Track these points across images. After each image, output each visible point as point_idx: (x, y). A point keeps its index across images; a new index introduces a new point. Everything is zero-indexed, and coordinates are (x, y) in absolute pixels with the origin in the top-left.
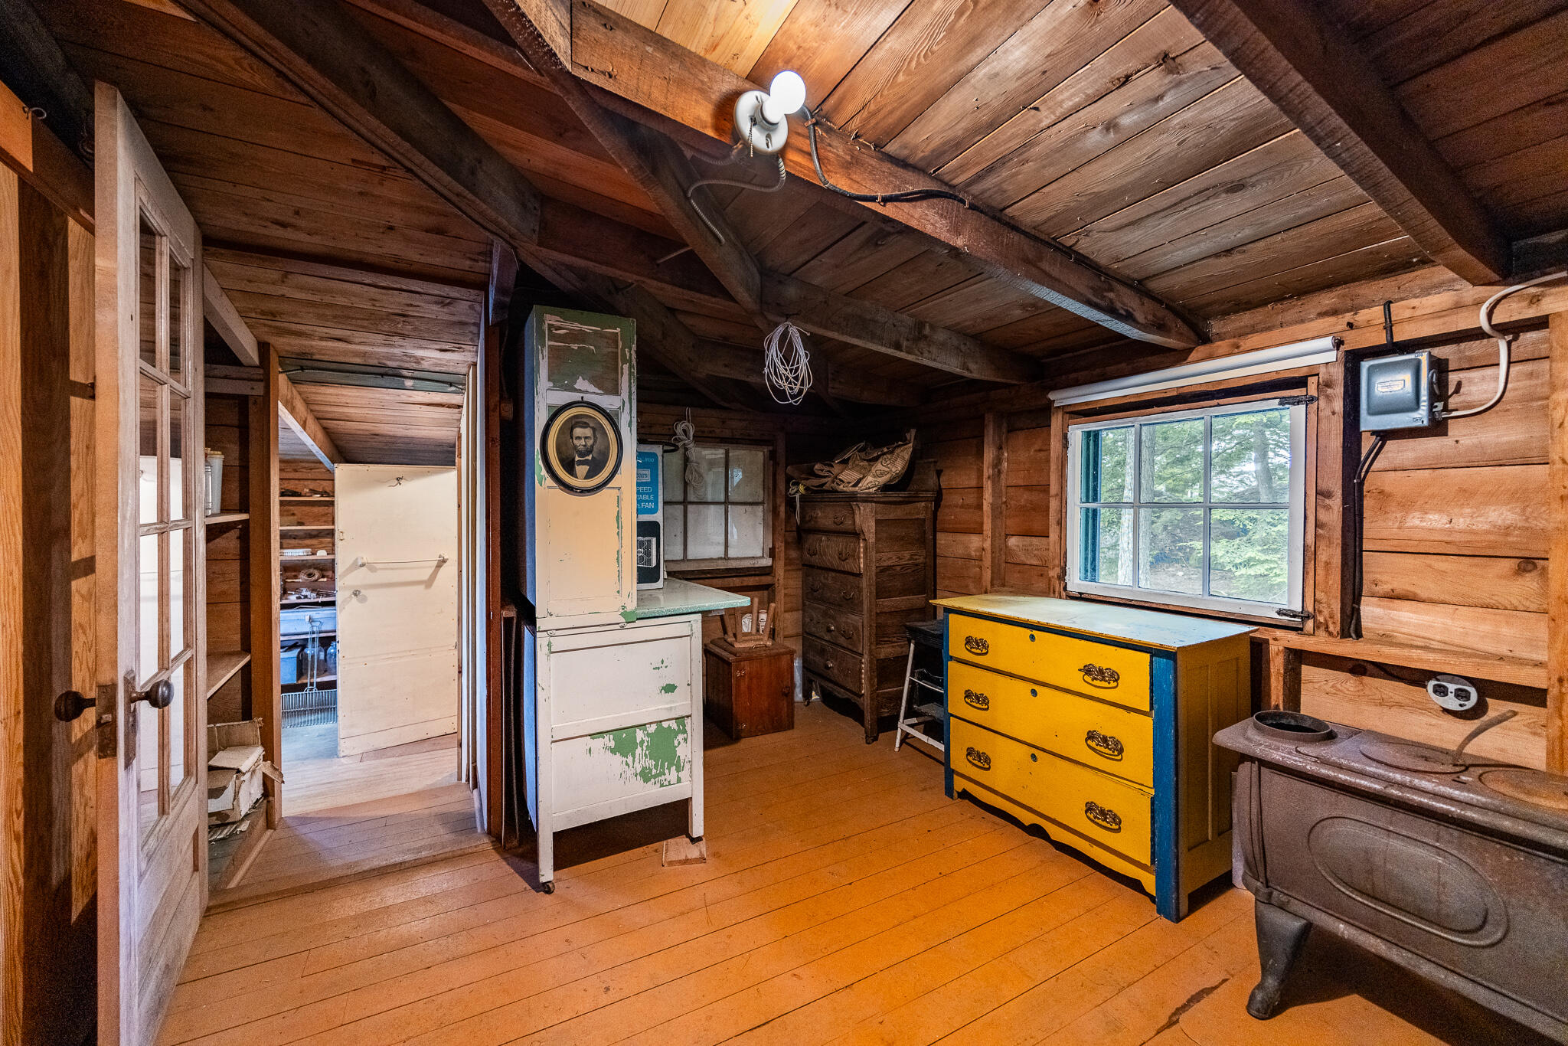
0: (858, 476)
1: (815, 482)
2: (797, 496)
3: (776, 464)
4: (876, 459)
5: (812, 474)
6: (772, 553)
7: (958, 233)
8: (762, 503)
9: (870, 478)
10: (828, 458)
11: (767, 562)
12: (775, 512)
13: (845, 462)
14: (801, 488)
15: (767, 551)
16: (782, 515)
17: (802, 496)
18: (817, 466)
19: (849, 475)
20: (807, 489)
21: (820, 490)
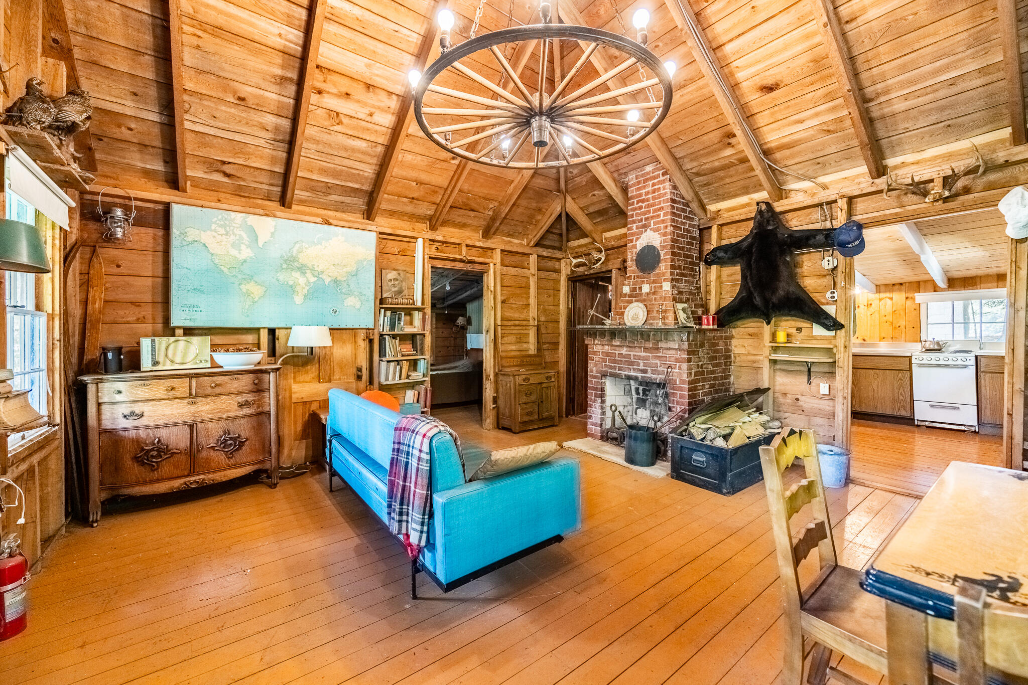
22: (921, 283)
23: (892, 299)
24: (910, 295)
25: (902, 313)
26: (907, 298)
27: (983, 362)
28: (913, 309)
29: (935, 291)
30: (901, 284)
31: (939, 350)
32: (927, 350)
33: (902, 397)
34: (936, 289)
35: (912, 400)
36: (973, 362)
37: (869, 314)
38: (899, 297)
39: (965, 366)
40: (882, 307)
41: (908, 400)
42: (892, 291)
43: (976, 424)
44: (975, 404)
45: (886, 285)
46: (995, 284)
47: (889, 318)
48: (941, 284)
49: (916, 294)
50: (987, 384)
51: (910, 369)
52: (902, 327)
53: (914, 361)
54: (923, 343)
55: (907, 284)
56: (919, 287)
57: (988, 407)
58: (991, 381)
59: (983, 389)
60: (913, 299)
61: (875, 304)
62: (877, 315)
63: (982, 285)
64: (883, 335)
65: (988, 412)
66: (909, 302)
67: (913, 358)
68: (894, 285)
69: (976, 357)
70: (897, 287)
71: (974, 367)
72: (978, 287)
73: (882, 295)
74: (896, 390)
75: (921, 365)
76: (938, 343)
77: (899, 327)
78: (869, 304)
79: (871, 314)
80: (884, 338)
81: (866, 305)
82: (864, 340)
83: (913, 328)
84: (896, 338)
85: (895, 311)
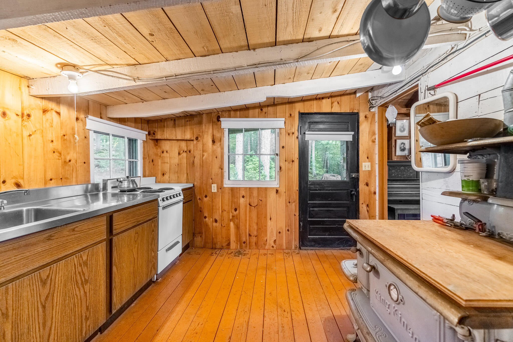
23: (59, 113)
24: (81, 116)
25: (72, 140)
26: (77, 119)
28: (84, 137)
29: (101, 118)
37: (26, 133)
38: (67, 113)
39: (181, 200)
40: (47, 126)
47: (57, 145)
49: (86, 117)
52: (73, 161)
53: (160, 204)
56: (88, 106)
61: (35, 115)
62: (37, 137)
64: (50, 175)
67: (159, 199)
73: (48, 104)
77: (70, 161)
78: (25, 114)
79: (30, 135)
80: (51, 180)
81: (20, 114)
82: (18, 185)
83: (85, 163)
84: (67, 178)
85: (64, 135)
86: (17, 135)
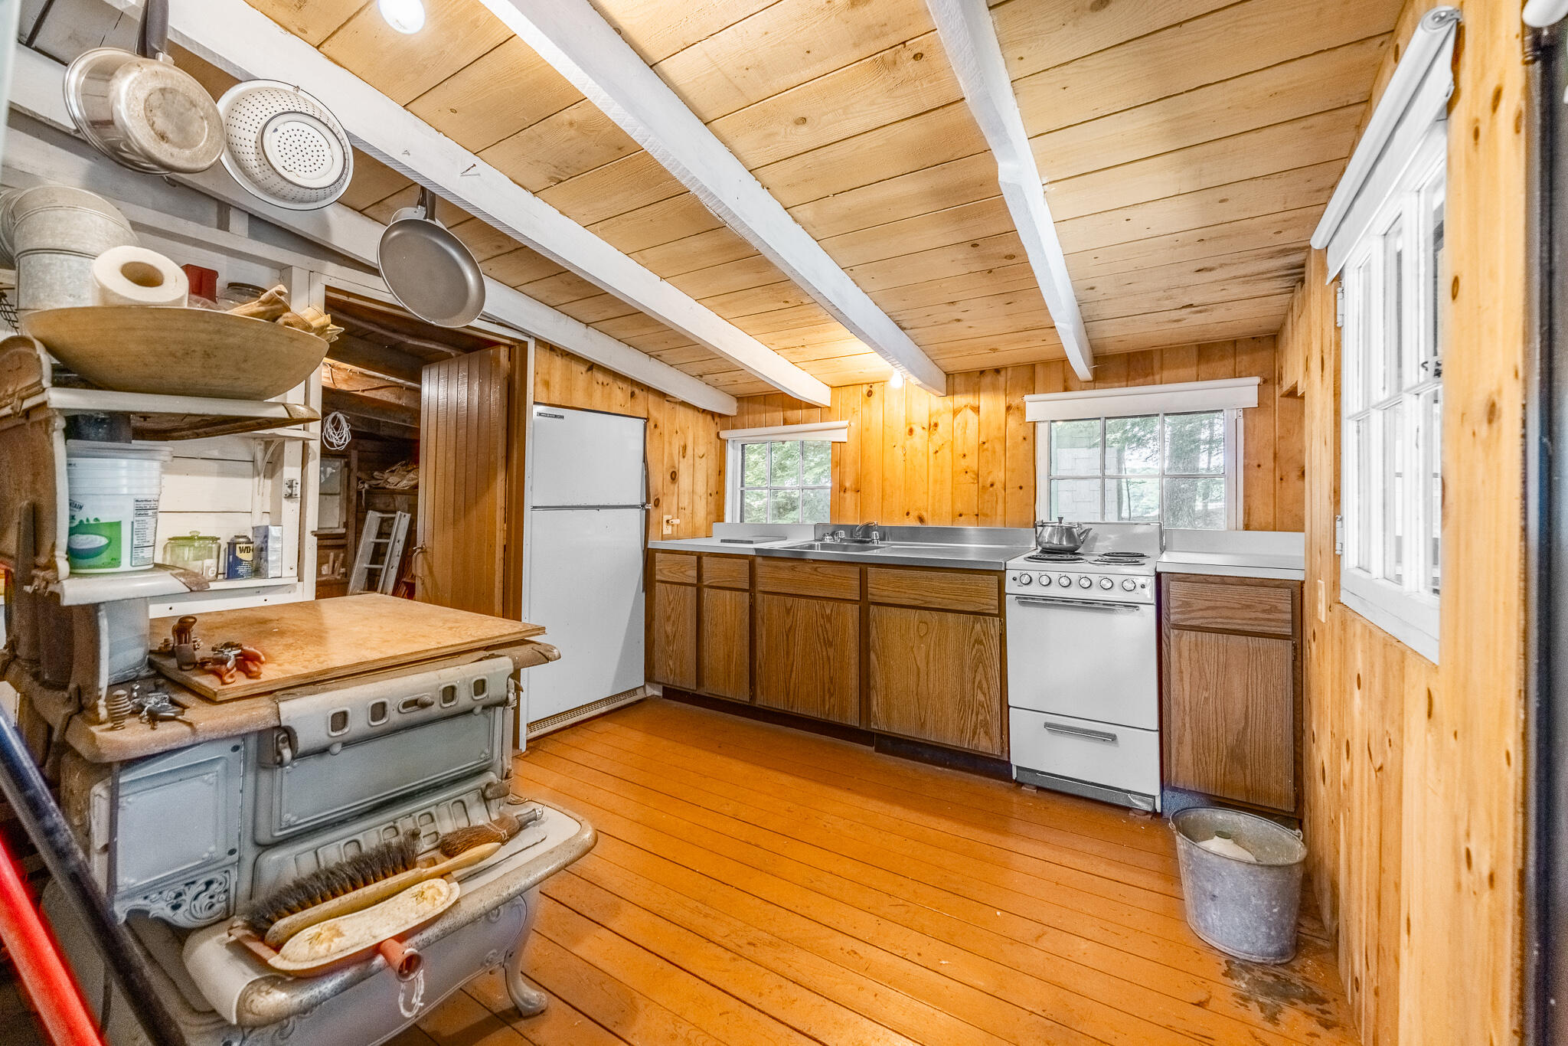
0: (398, 480)
1: (374, 482)
2: (363, 490)
3: (350, 471)
4: (409, 471)
5: (373, 478)
6: (346, 525)
7: (400, 399)
8: (339, 494)
9: (405, 482)
10: (382, 471)
11: (343, 531)
12: (349, 500)
13: (393, 471)
14: (366, 486)
15: (342, 523)
16: (354, 502)
17: (366, 491)
18: (376, 473)
19: (393, 479)
20: (370, 486)
21: (377, 487)
22: (1039, 369)
23: (977, 410)
24: (1015, 401)
25: (999, 448)
26: (1008, 408)
27: (1176, 592)
28: (1021, 438)
29: (1066, 389)
30: (997, 371)
31: (1072, 551)
32: (1045, 551)
33: (980, 697)
34: (1068, 382)
35: (1005, 707)
36: (1149, 594)
37: (932, 451)
38: (991, 404)
39: (1132, 606)
40: (958, 433)
41: (996, 706)
42: (976, 390)
43: (1154, 789)
44: (1155, 726)
45: (967, 374)
46: (1193, 371)
47: (971, 462)
48: (1081, 367)
49: (1027, 397)
50: (1185, 663)
51: (1001, 613)
52: (998, 486)
53: (1010, 587)
54: (1039, 529)
55: (1010, 369)
56: (1033, 379)
57: (1188, 738)
58: (1194, 656)
59: (1174, 677)
60: (1021, 409)
61: (944, 422)
62: (946, 453)
63: (1166, 374)
64: (959, 508)
65: (1187, 755)
66: (1013, 422)
67: (1009, 575)
68: (982, 372)
69: (1158, 576)
70: (987, 380)
71: (1151, 611)
72: (1157, 377)
73: (961, 400)
74: (968, 674)
75: (1025, 600)
76: (1069, 531)
77: (992, 485)
78: (932, 424)
79: (937, 452)
80: (961, 515)
81: (927, 426)
82: (921, 520)
83: (1021, 488)
84: (986, 515)
85: (984, 443)
86: (923, 454)
